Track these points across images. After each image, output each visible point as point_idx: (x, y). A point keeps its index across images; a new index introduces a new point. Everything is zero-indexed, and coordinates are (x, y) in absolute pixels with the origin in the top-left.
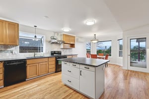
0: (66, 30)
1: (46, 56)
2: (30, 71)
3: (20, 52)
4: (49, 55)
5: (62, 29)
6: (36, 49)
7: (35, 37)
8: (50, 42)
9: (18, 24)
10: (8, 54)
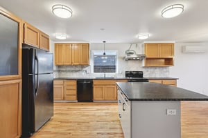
0: (144, 36)
1: (118, 77)
2: (96, 92)
3: (95, 72)
4: (123, 76)
5: (137, 36)
6: (112, 69)
7: (104, 54)
8: (124, 58)
9: (89, 44)
10: (83, 73)
